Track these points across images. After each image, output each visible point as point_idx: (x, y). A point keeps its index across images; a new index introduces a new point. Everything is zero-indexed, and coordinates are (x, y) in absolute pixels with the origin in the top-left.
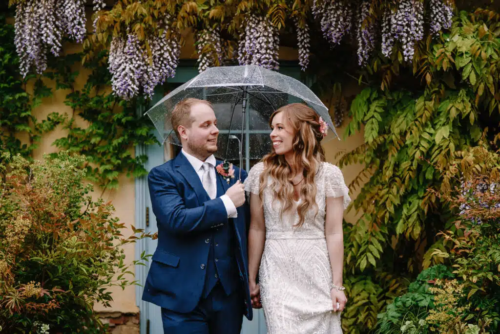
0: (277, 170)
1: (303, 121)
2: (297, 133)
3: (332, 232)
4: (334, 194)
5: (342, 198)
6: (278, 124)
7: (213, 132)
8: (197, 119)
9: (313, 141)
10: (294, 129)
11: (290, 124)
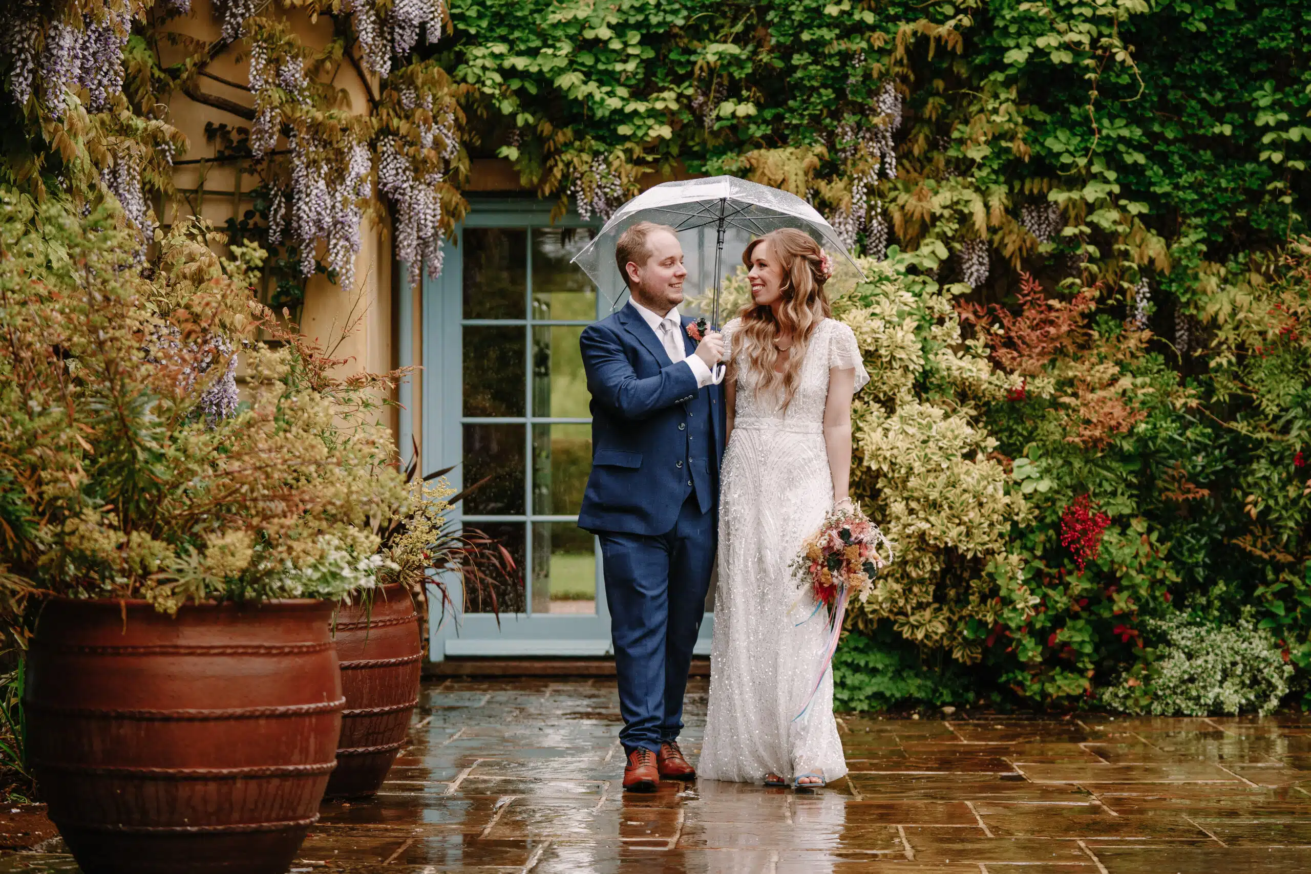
0: (758, 325)
1: (795, 256)
2: (786, 274)
3: (836, 422)
4: (839, 363)
5: (852, 371)
6: (758, 260)
7: (679, 273)
8: (656, 253)
9: (809, 285)
10: (783, 267)
11: (777, 259)
